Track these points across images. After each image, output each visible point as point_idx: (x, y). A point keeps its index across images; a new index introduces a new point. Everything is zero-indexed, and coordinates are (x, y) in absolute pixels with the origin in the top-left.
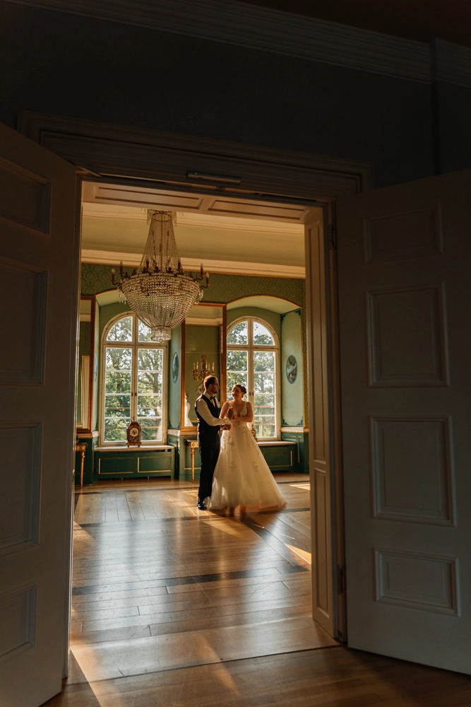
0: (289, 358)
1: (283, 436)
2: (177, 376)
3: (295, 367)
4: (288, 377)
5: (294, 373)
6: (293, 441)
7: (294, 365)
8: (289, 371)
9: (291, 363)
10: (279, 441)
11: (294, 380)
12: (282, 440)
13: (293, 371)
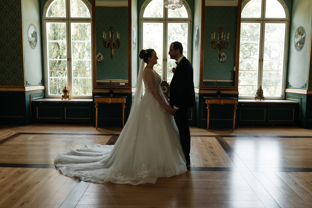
0: (298, 29)
1: (285, 96)
2: (198, 45)
3: (303, 36)
4: (296, 46)
5: (302, 42)
6: (296, 101)
7: (302, 35)
8: (297, 40)
9: (299, 33)
10: (283, 99)
11: (301, 48)
12: (285, 99)
13: (301, 40)
